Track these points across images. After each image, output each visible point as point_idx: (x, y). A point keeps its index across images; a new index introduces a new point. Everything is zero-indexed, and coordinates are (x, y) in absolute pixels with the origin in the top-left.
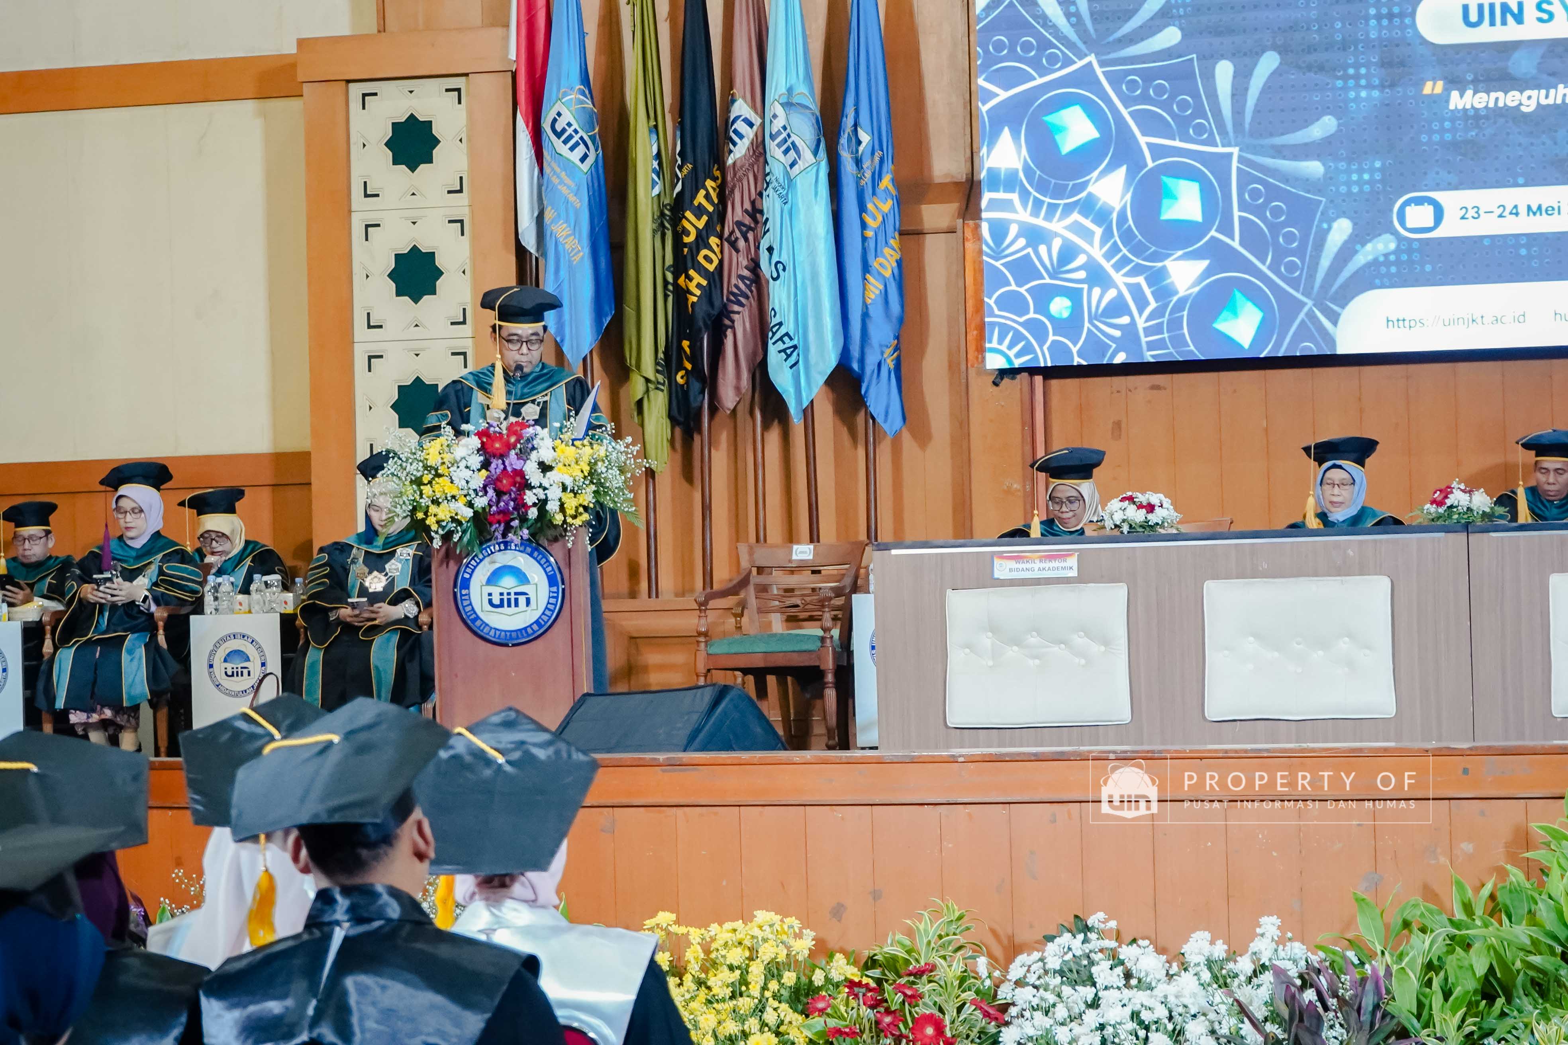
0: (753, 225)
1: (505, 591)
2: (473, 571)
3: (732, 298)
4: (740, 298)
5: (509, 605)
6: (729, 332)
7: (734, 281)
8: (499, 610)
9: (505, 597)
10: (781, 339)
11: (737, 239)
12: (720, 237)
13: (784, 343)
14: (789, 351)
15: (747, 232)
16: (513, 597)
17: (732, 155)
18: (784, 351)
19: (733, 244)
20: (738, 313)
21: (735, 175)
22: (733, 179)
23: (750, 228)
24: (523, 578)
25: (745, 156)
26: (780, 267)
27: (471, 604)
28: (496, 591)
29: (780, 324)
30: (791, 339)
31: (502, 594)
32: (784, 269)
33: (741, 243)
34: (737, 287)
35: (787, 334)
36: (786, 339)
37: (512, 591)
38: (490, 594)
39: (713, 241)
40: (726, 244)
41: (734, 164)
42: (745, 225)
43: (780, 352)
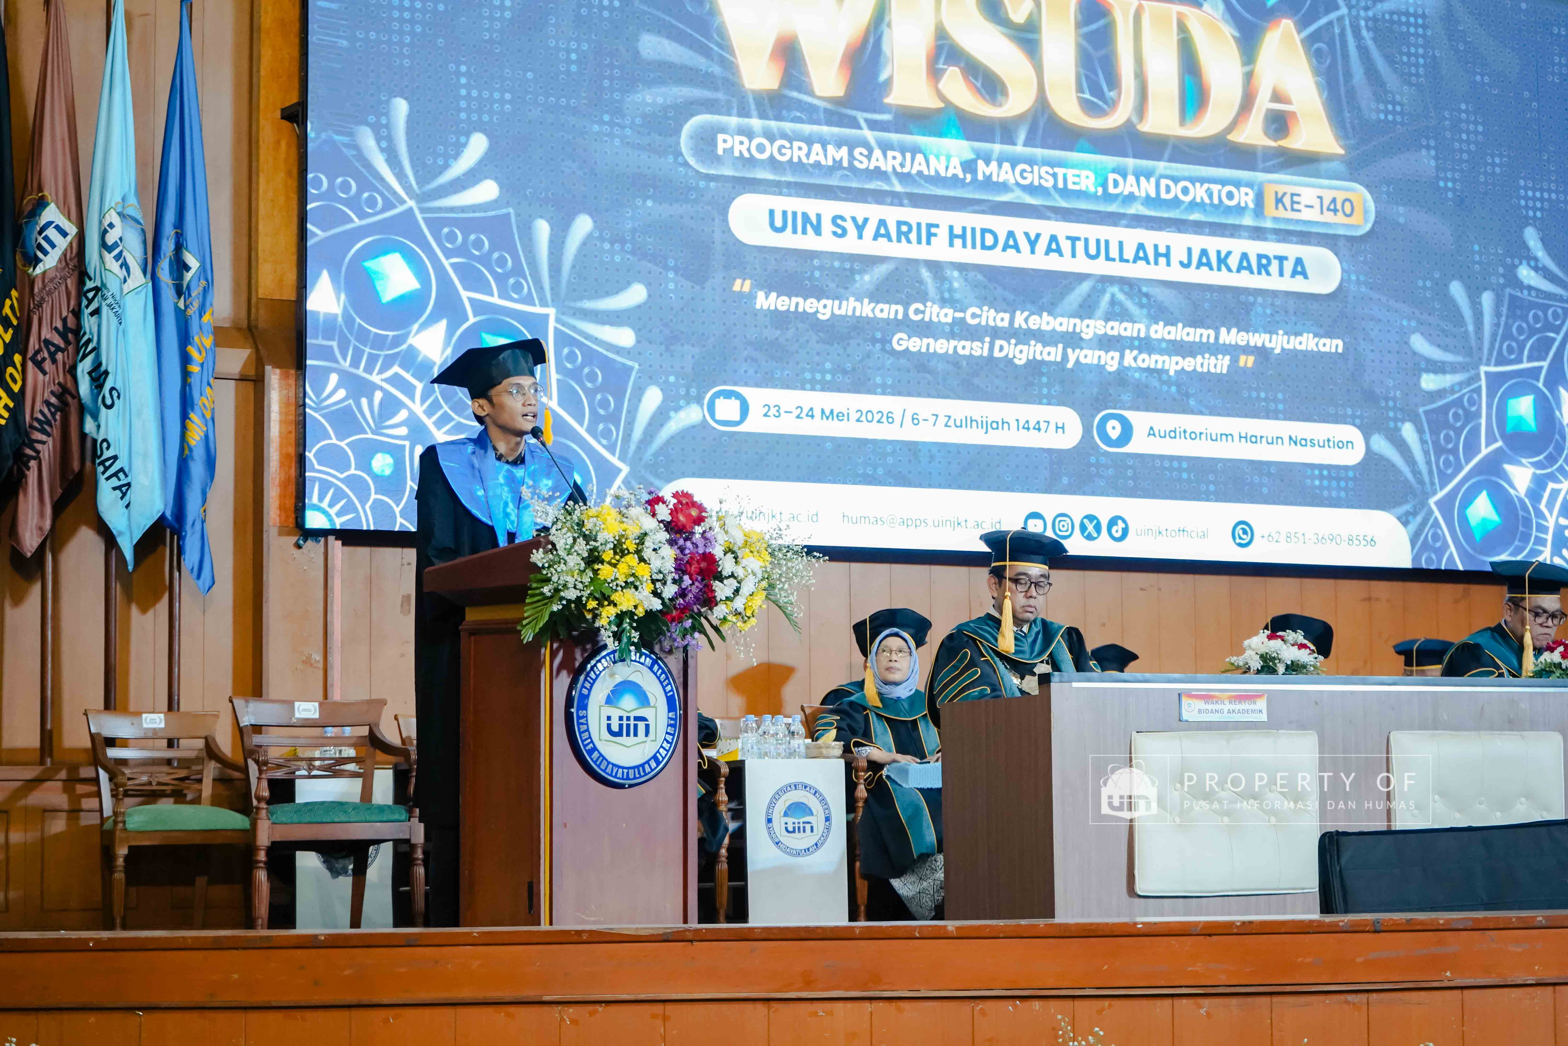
0: (62, 345)
1: (625, 715)
2: (592, 685)
3: (36, 424)
4: (46, 427)
5: (628, 735)
6: (33, 463)
7: (38, 405)
8: (618, 739)
9: (625, 722)
10: (115, 474)
11: (44, 359)
12: (24, 354)
13: (119, 480)
14: (124, 489)
15: (55, 353)
16: (632, 722)
17: (41, 265)
18: (118, 488)
19: (39, 365)
20: (44, 443)
21: (44, 286)
22: (41, 291)
23: (58, 349)
24: (643, 699)
25: (56, 267)
26: (115, 394)
27: (588, 730)
28: (615, 713)
29: (115, 458)
30: (126, 476)
31: (621, 718)
32: (119, 397)
33: (47, 365)
34: (41, 412)
35: (122, 470)
36: (121, 475)
37: (632, 715)
38: (609, 718)
39: (17, 358)
40: (30, 364)
41: (44, 273)
42: (53, 345)
43: (114, 489)
